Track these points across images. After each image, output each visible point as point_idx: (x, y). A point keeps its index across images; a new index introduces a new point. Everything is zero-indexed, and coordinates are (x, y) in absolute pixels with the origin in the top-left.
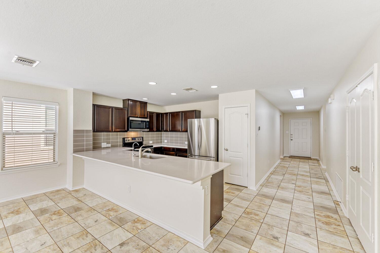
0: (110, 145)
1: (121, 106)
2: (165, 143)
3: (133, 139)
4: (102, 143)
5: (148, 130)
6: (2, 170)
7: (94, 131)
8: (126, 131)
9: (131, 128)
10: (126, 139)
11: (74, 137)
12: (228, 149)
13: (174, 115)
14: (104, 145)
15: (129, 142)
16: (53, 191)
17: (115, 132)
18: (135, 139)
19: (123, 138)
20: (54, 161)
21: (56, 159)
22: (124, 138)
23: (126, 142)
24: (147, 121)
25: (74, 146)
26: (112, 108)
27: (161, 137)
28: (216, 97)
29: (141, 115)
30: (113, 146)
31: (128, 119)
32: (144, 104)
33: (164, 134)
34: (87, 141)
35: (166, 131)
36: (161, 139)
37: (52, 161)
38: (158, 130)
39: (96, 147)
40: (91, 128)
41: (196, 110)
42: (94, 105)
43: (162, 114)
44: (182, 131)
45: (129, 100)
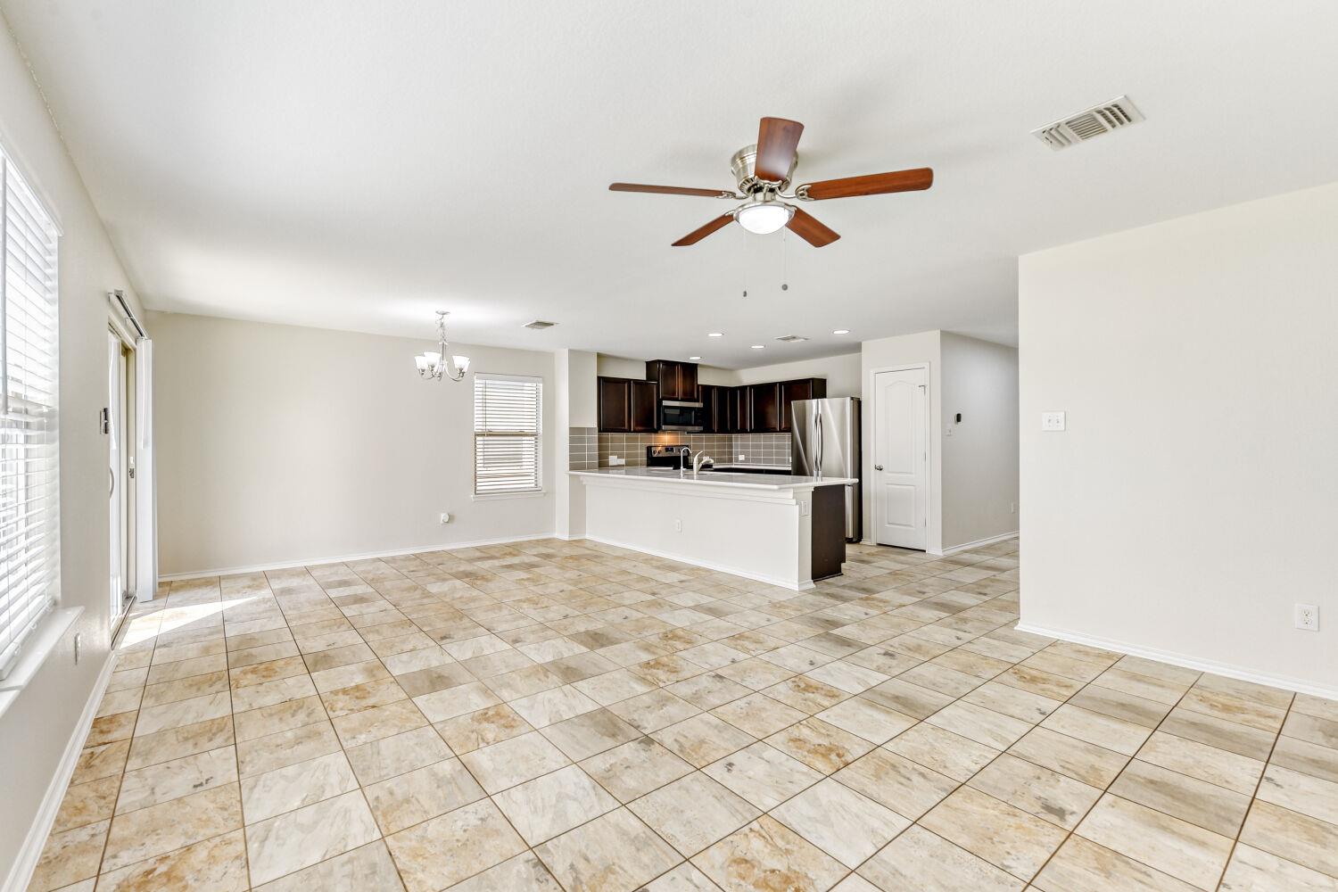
0: (623, 462)
1: (642, 375)
2: (742, 461)
3: (668, 449)
4: (612, 457)
5: (701, 428)
7: (600, 431)
8: (656, 432)
9: (665, 424)
10: (653, 449)
11: (572, 440)
12: (884, 467)
13: (764, 392)
14: (613, 460)
15: (660, 455)
17: (635, 431)
18: (672, 450)
19: (648, 448)
20: (536, 485)
21: (540, 484)
22: (651, 447)
23: (655, 455)
24: (698, 408)
25: (572, 458)
26: (629, 381)
27: (731, 447)
28: (856, 348)
29: (685, 393)
30: (628, 464)
31: (659, 402)
32: (690, 370)
33: (738, 440)
34: (590, 449)
35: (743, 431)
36: (731, 453)
37: (534, 485)
38: (722, 430)
39: (603, 465)
40: (594, 424)
41: (813, 379)
42: (599, 378)
43: (733, 390)
44: (781, 431)
45: (659, 361)
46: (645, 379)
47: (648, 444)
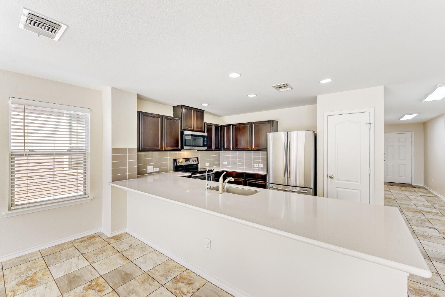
0: (157, 170)
1: (171, 114)
2: (225, 165)
3: (187, 160)
4: (148, 167)
5: (206, 148)
6: (10, 209)
7: (139, 150)
8: (179, 150)
9: (186, 146)
10: (177, 161)
11: (114, 158)
12: (334, 176)
13: (239, 128)
14: (150, 169)
15: (182, 164)
16: (84, 237)
17: (165, 151)
18: (189, 161)
19: (174, 160)
20: (85, 193)
21: (88, 191)
22: (176, 159)
23: (178, 165)
24: (205, 136)
25: (114, 172)
26: (162, 117)
27: (219, 157)
28: (313, 101)
29: (197, 128)
30: (161, 171)
31: (182, 133)
32: (200, 113)
33: (223, 154)
34: (130, 164)
35: (228, 149)
36: (219, 161)
37: (82, 193)
38: (218, 149)
39: (141, 173)
40: (134, 145)
41: (273, 121)
42: (139, 113)
43: (222, 127)
44: (252, 150)
45: (182, 106)
46: (172, 116)
47: (175, 158)
